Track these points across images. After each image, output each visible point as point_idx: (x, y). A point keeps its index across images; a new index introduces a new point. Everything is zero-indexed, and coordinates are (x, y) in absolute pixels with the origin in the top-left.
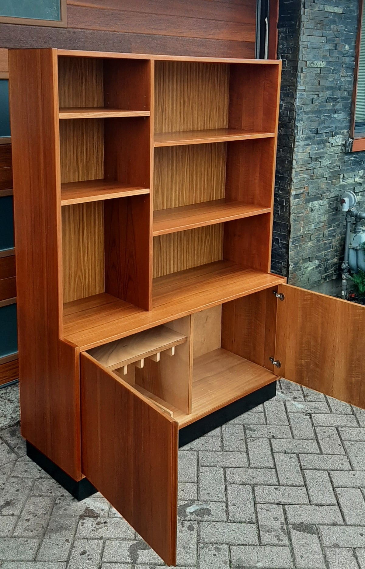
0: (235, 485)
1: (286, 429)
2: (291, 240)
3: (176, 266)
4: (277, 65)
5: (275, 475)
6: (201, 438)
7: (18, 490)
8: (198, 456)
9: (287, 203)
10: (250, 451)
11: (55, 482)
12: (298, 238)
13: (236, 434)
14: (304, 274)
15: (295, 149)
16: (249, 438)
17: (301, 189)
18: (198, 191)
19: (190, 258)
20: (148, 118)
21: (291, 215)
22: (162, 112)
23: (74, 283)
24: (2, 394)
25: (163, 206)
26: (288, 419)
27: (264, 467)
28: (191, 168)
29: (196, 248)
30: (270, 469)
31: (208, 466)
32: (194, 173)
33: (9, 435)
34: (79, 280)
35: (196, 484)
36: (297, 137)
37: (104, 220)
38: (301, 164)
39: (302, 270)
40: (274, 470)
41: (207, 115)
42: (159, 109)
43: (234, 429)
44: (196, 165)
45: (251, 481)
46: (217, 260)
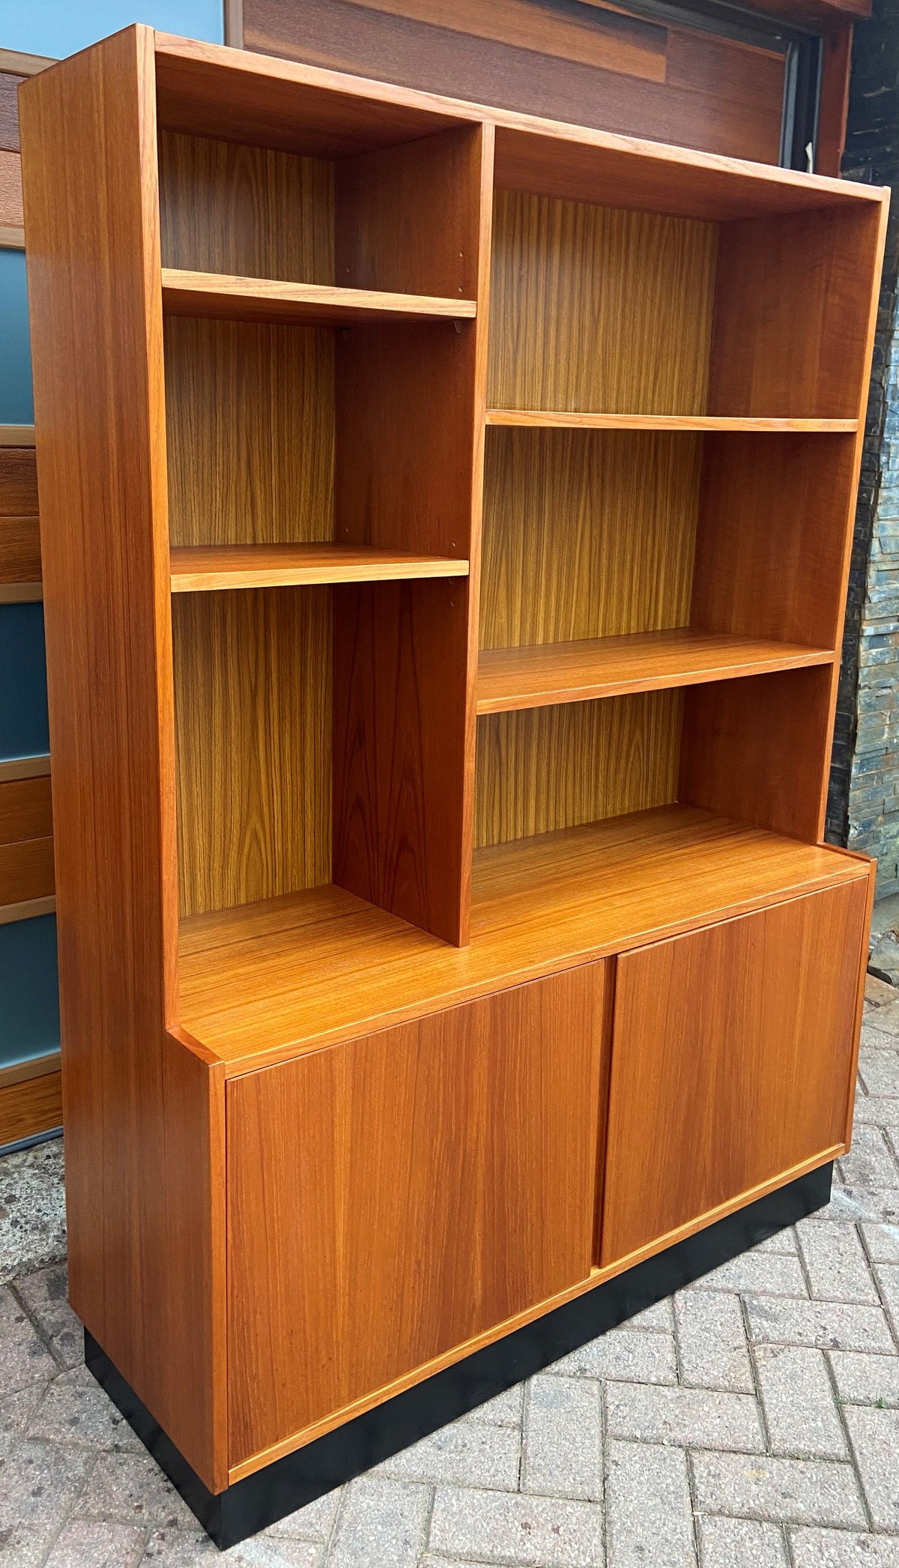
0: (725, 1519)
1: (874, 1319)
2: (856, 760)
3: (542, 814)
4: (877, 203)
5: (853, 1486)
6: (612, 1335)
7: (37, 1493)
8: (603, 1398)
9: (849, 659)
10: (768, 1391)
11: (157, 1469)
12: (874, 754)
13: (720, 1328)
14: (886, 854)
15: (880, 509)
16: (760, 1343)
17: (888, 622)
18: (614, 601)
19: (584, 796)
20: (469, 323)
21: (860, 692)
22: (515, 353)
23: (240, 854)
24: (48, 1157)
25: (510, 638)
26: (875, 1283)
27: (814, 1455)
28: (596, 531)
29: (602, 766)
30: (837, 1465)
31: (635, 1440)
32: (605, 546)
33: (44, 1292)
34: (254, 846)
35: (599, 1508)
36: (886, 475)
37: (331, 670)
38: (893, 551)
39: (882, 842)
40: (849, 1470)
41: (647, 374)
42: (505, 342)
43: (715, 1308)
44: (611, 526)
45: (778, 1510)
46: (662, 804)
